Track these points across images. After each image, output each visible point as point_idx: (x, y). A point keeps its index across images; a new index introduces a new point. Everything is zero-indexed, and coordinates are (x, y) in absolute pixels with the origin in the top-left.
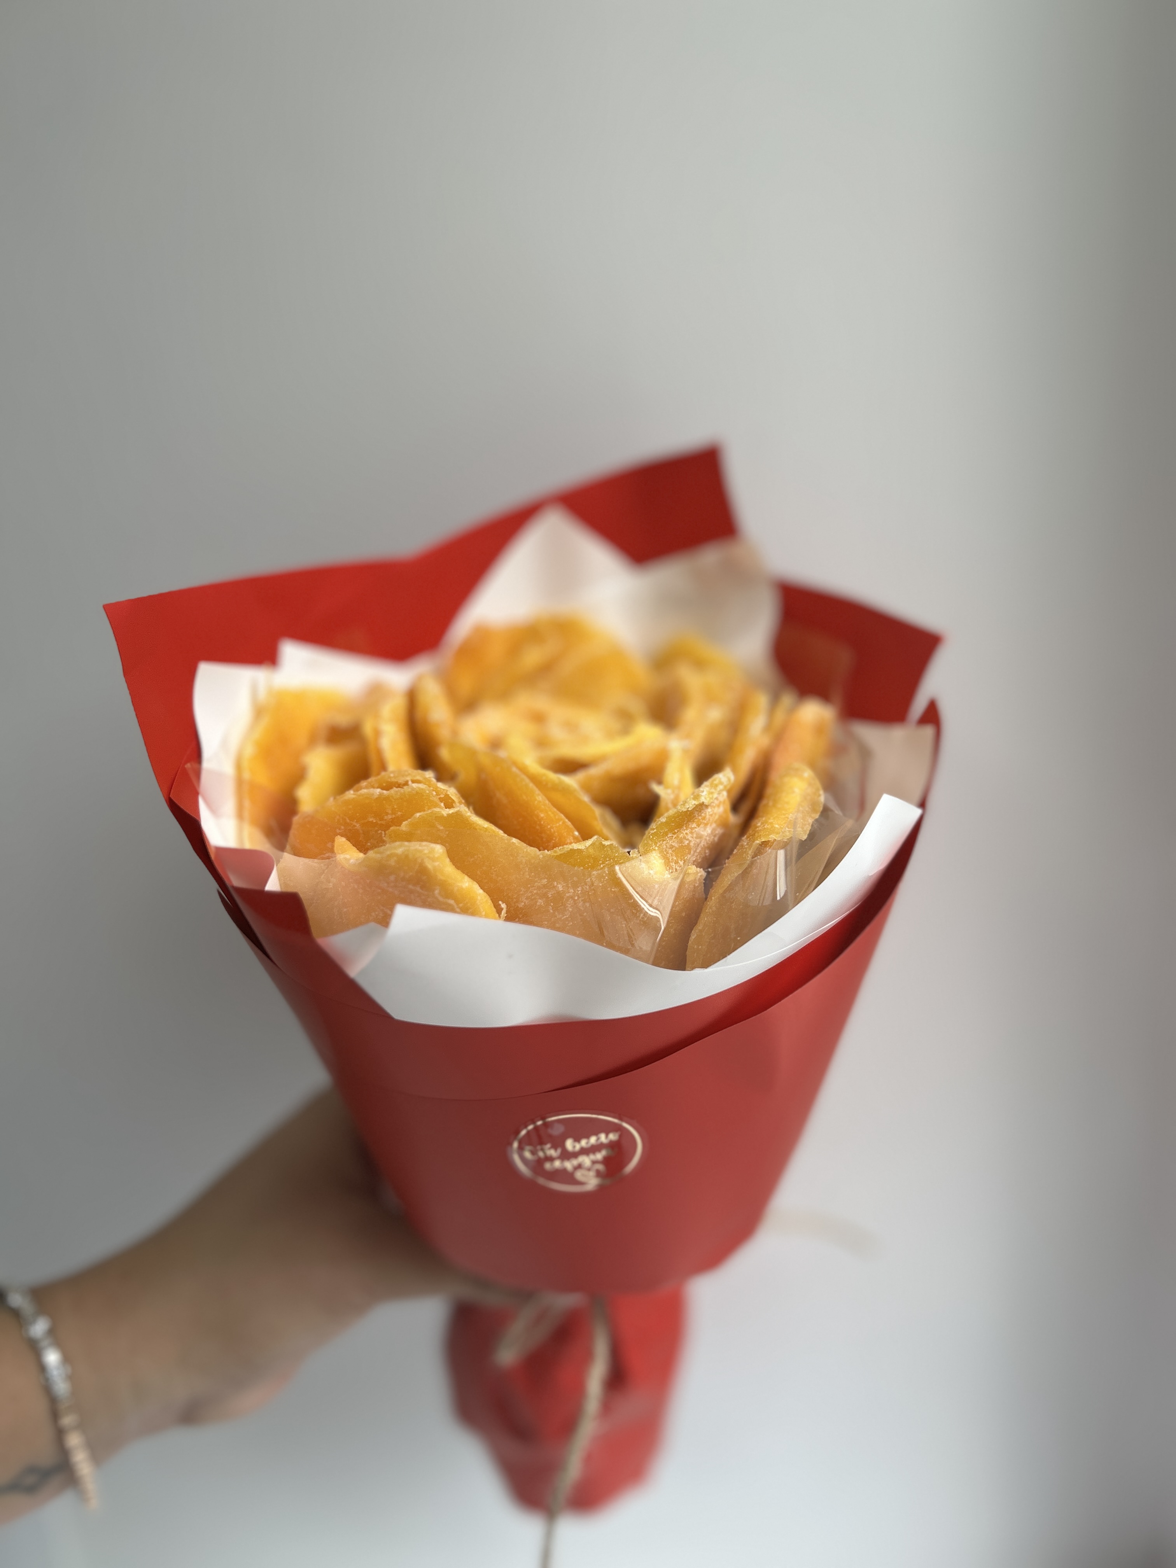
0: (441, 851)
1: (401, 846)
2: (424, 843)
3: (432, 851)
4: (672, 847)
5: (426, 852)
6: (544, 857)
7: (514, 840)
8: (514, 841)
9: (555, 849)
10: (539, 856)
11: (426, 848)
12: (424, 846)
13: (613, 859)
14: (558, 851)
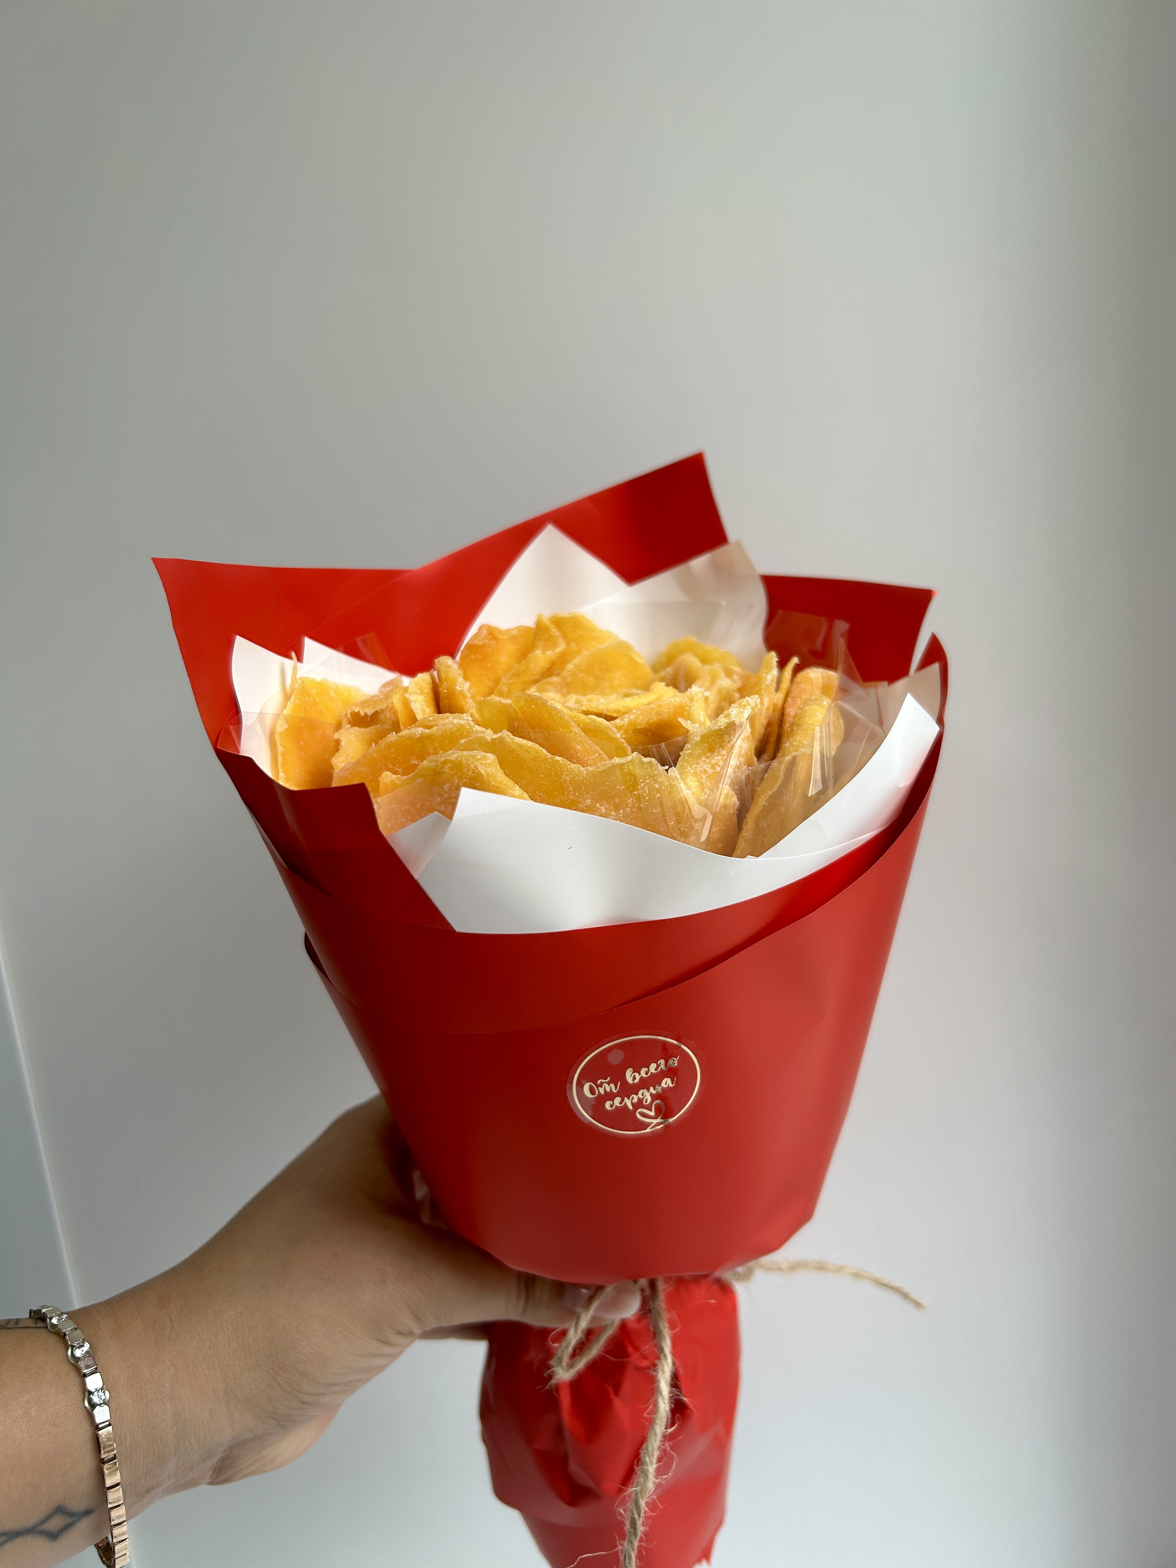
0: (492, 758)
1: (454, 753)
2: (476, 752)
3: (485, 758)
5: (480, 758)
6: (587, 774)
8: (558, 759)
10: (582, 771)
11: (478, 754)
13: (653, 777)
14: (601, 766)
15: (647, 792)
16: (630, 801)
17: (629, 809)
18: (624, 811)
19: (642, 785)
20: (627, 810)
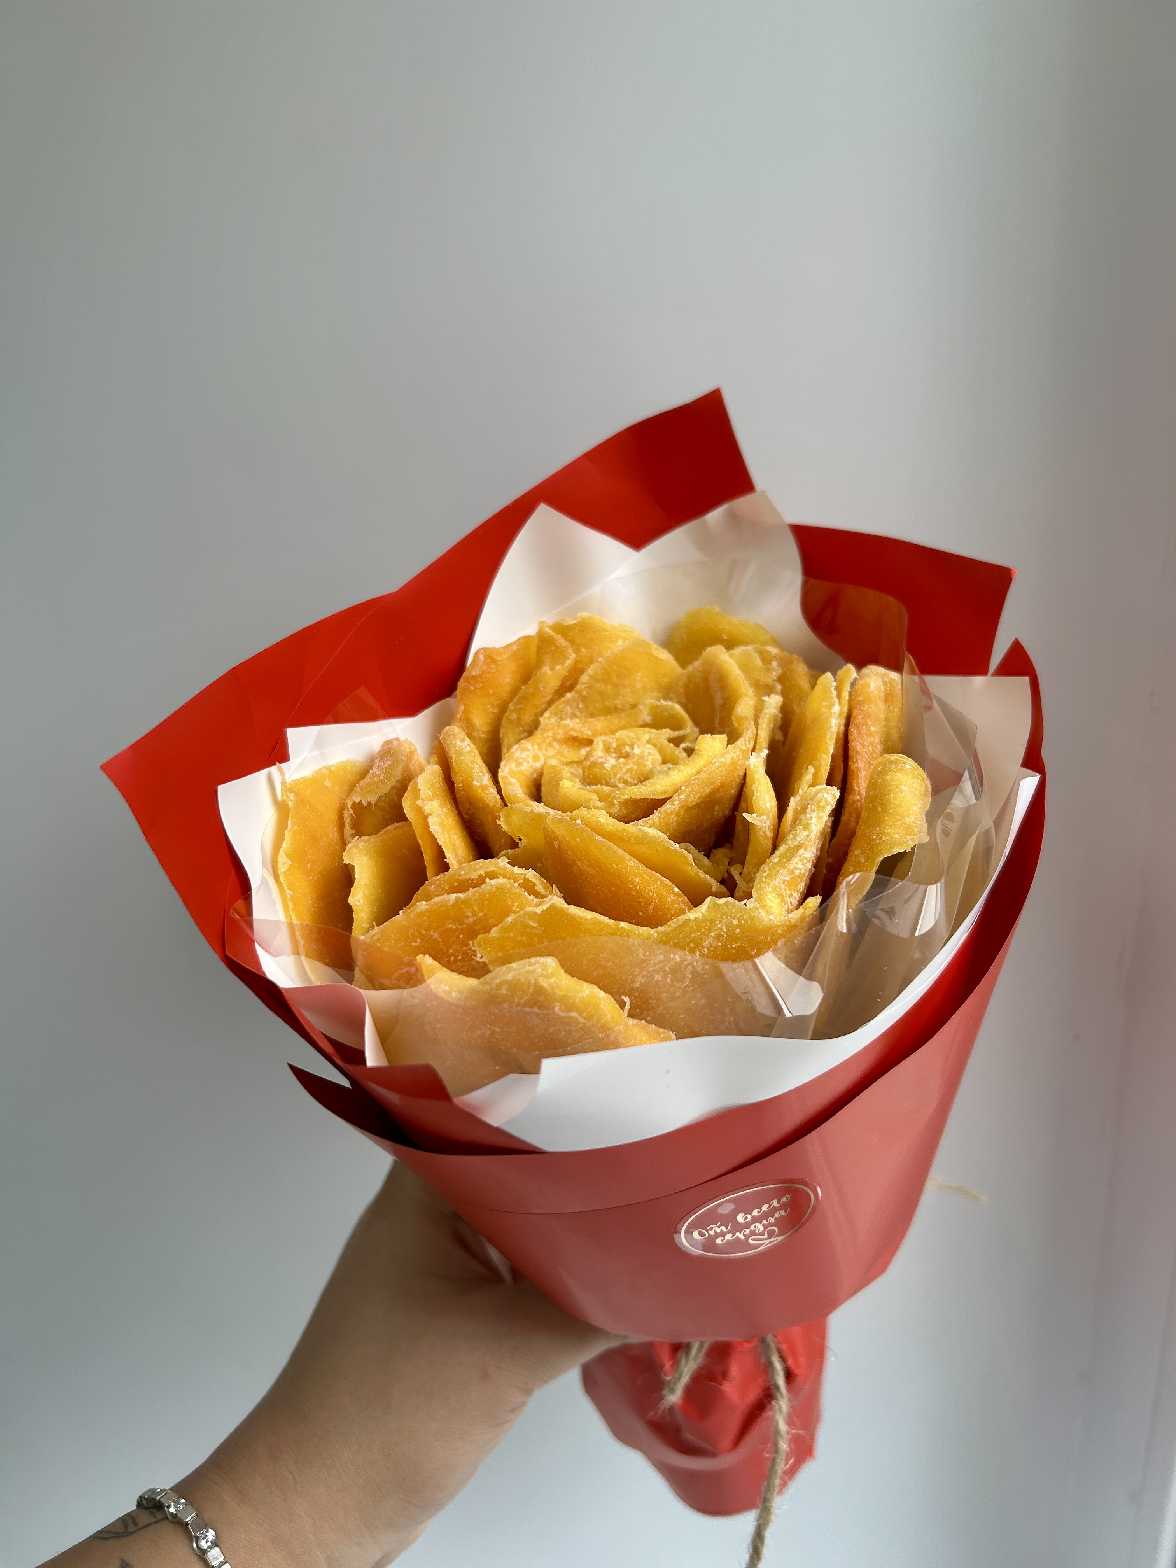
0: (554, 964)
1: (510, 970)
2: (533, 960)
3: (545, 967)
4: (784, 881)
5: (539, 970)
6: (658, 934)
7: (623, 924)
8: (623, 926)
9: (669, 923)
10: (653, 935)
11: (537, 966)
12: (535, 964)
13: (730, 916)
14: (673, 924)
15: (725, 930)
16: (707, 943)
17: (706, 950)
18: (700, 952)
19: (719, 926)
20: (704, 951)
